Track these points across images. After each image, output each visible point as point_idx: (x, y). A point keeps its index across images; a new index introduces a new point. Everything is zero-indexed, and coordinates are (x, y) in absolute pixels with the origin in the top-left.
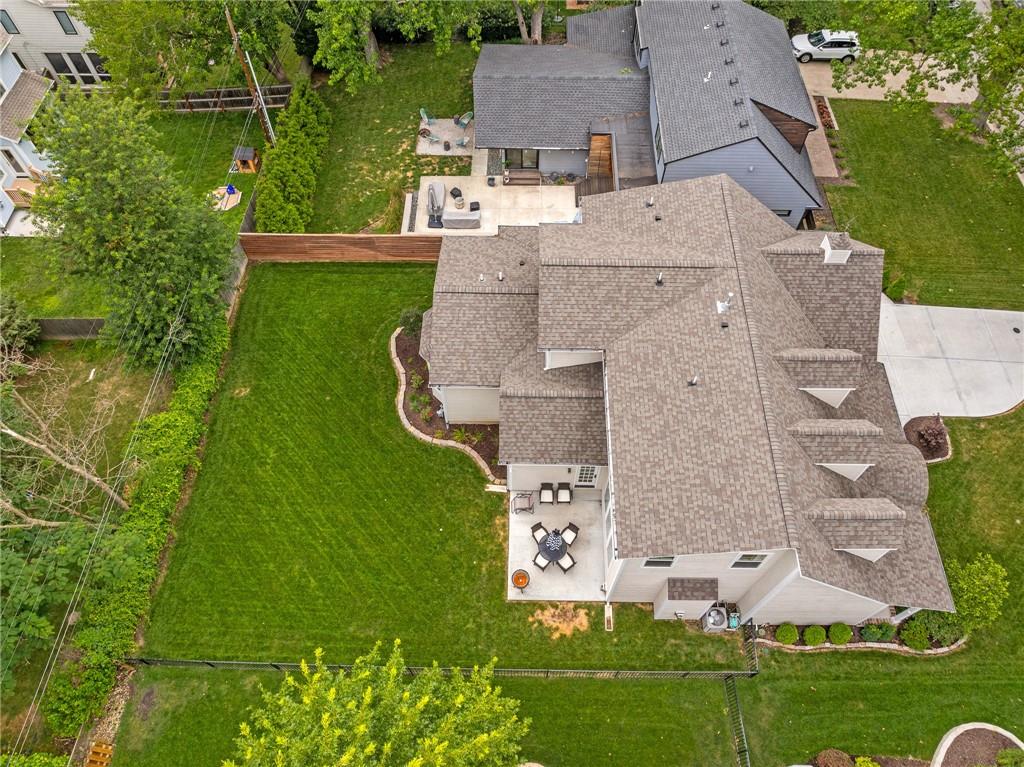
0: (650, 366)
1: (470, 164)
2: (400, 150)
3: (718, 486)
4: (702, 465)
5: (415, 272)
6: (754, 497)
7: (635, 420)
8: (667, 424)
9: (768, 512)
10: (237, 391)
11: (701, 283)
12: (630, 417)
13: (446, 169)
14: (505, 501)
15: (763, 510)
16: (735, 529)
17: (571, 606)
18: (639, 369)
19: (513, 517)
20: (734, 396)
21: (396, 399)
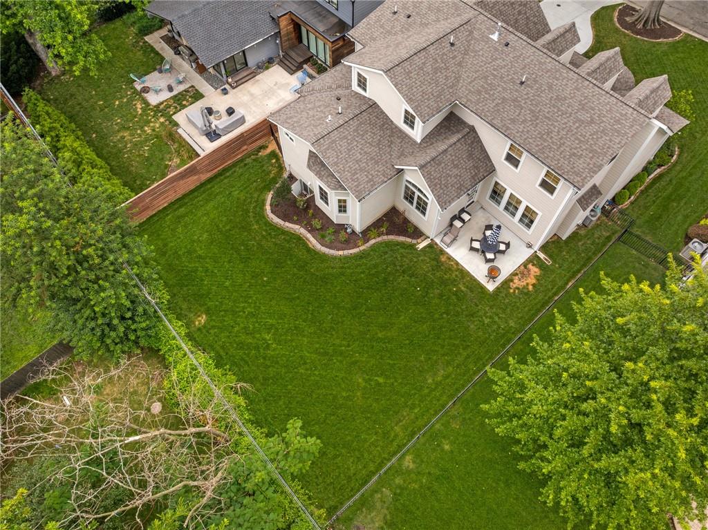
0: (491, 90)
1: (196, 90)
2: (138, 110)
3: (589, 119)
4: (570, 116)
5: (235, 172)
6: (610, 110)
7: (513, 121)
8: (532, 111)
9: (624, 112)
10: (197, 323)
11: (471, 32)
12: (509, 122)
13: (184, 103)
14: (435, 247)
15: (621, 114)
16: (618, 132)
17: (522, 268)
18: (487, 96)
19: (449, 251)
20: (549, 73)
21: (310, 246)
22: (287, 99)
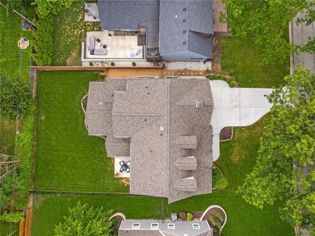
2: (79, 19)
6: (161, 184)
7: (137, 159)
8: (144, 162)
11: (157, 120)
13: (95, 28)
15: (163, 188)
16: (156, 191)
17: (129, 178)
20: (161, 156)
22: (127, 56)
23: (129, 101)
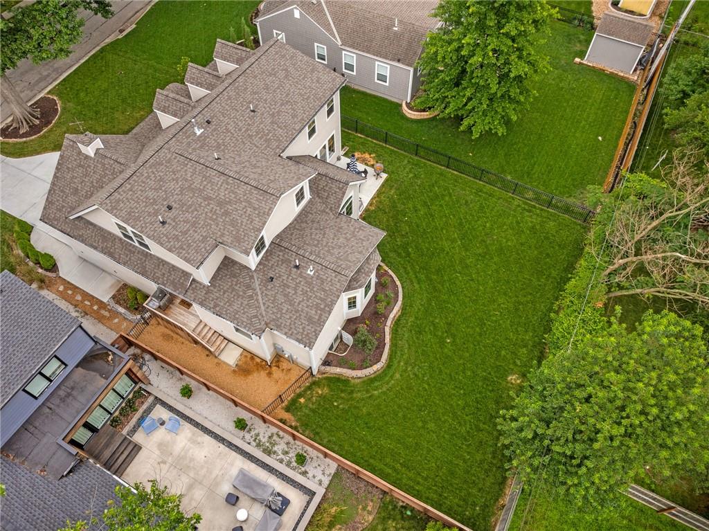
0: (264, 132)
3: (284, 71)
4: (282, 82)
6: (274, 60)
7: (294, 117)
8: (282, 105)
14: (364, 215)
18: (271, 135)
20: (240, 94)
21: (400, 313)
22: (189, 435)
23: (226, 213)
